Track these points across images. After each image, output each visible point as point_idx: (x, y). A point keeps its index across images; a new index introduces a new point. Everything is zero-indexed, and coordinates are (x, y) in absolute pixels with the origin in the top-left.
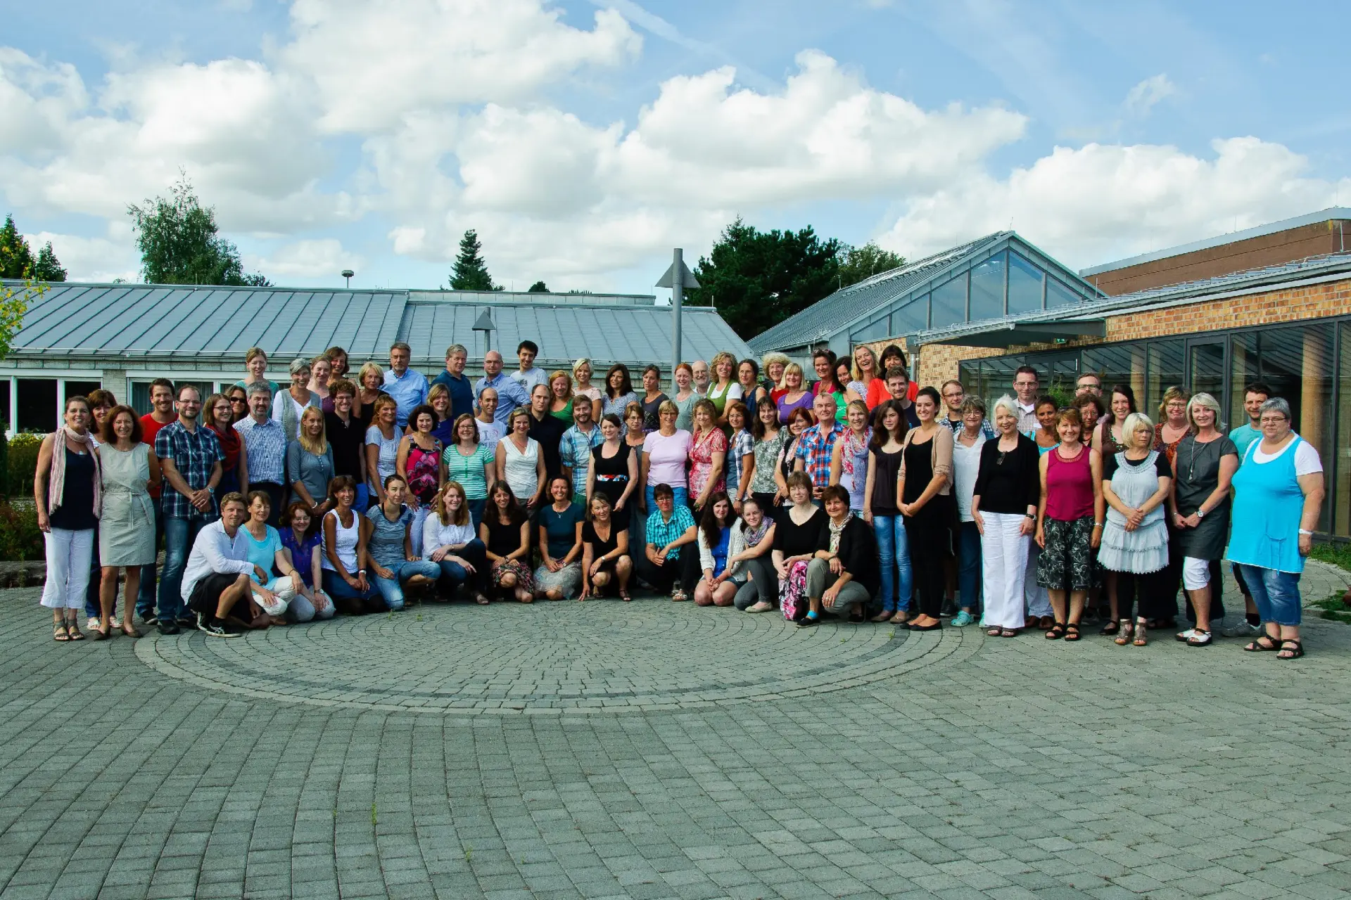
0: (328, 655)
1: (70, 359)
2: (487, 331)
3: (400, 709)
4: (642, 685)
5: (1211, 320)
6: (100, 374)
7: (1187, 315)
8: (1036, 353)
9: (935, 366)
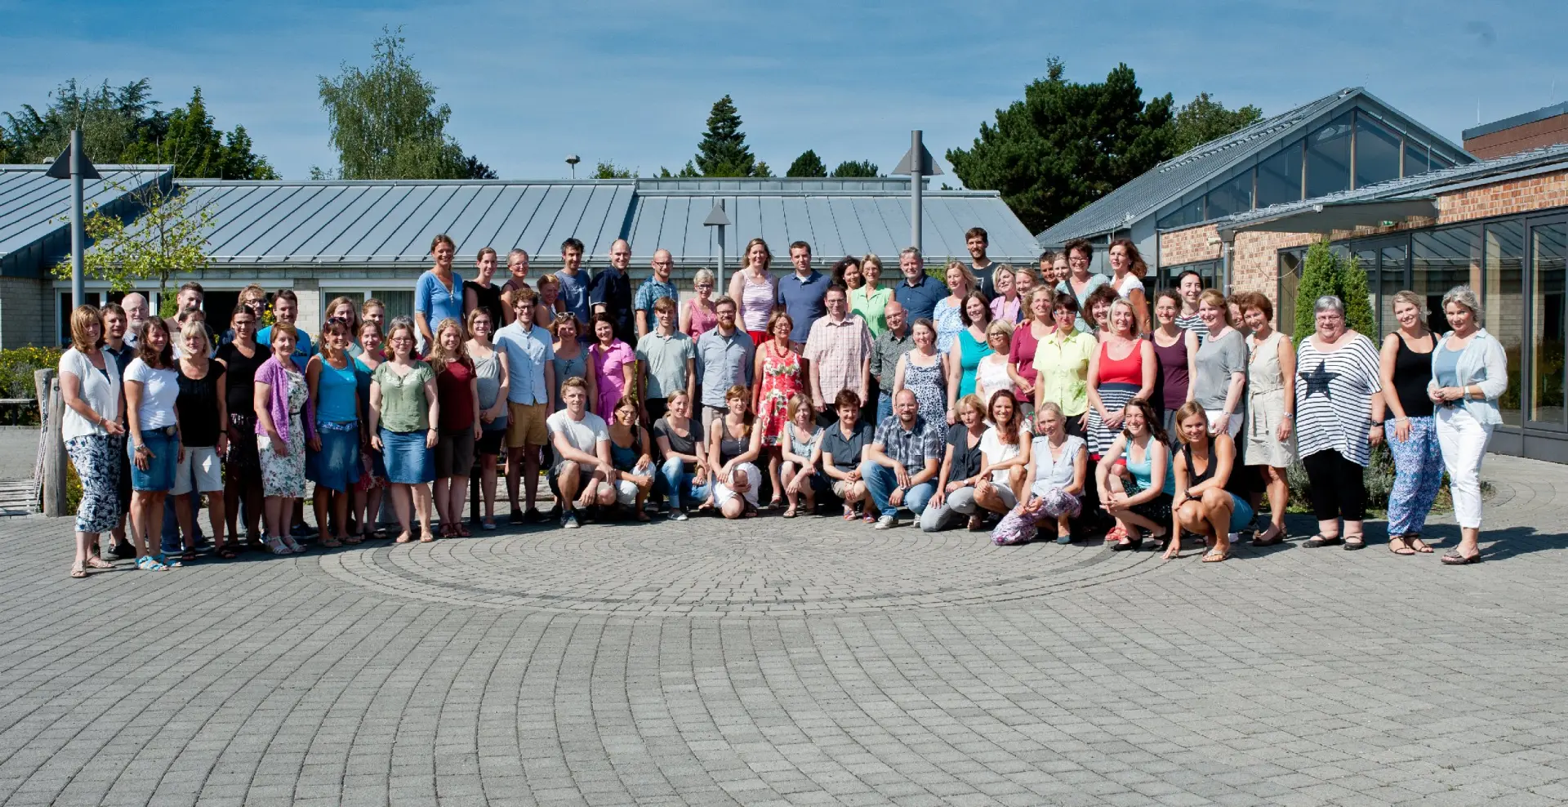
2: (721, 227)
4: (816, 593)
5: (1553, 195)
7: (1527, 190)
8: (1363, 237)
9: (1251, 256)
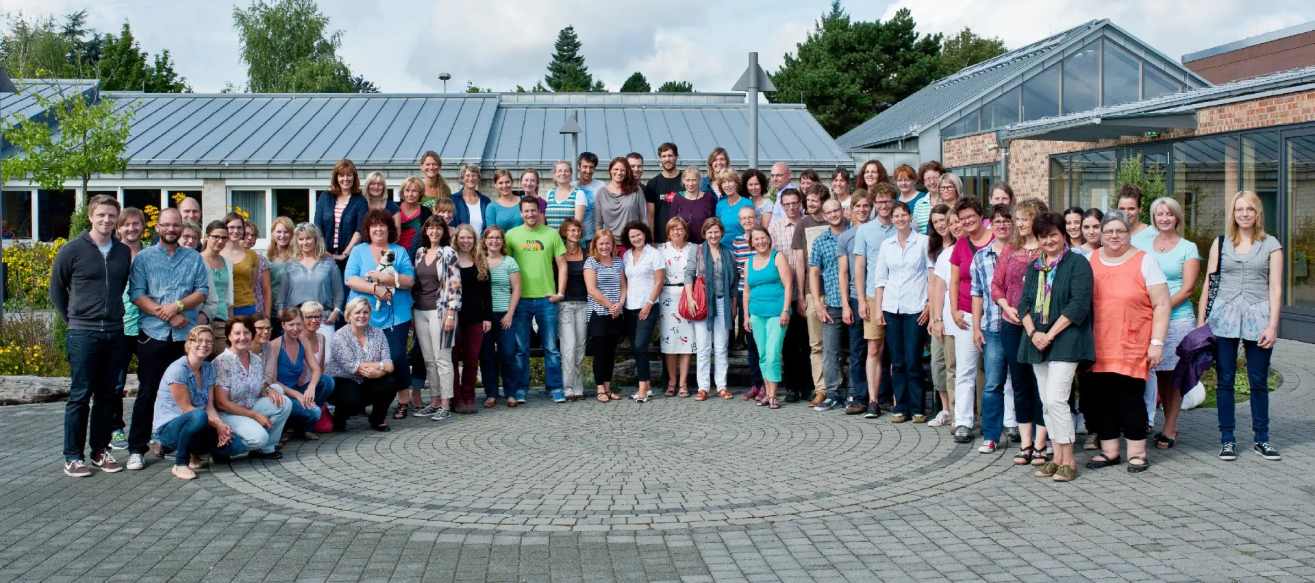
0: (393, 469)
1: (172, 169)
2: (575, 134)
3: (453, 525)
4: (695, 500)
5: (1306, 111)
6: (200, 183)
7: (1282, 106)
8: (1128, 146)
9: (1025, 160)
